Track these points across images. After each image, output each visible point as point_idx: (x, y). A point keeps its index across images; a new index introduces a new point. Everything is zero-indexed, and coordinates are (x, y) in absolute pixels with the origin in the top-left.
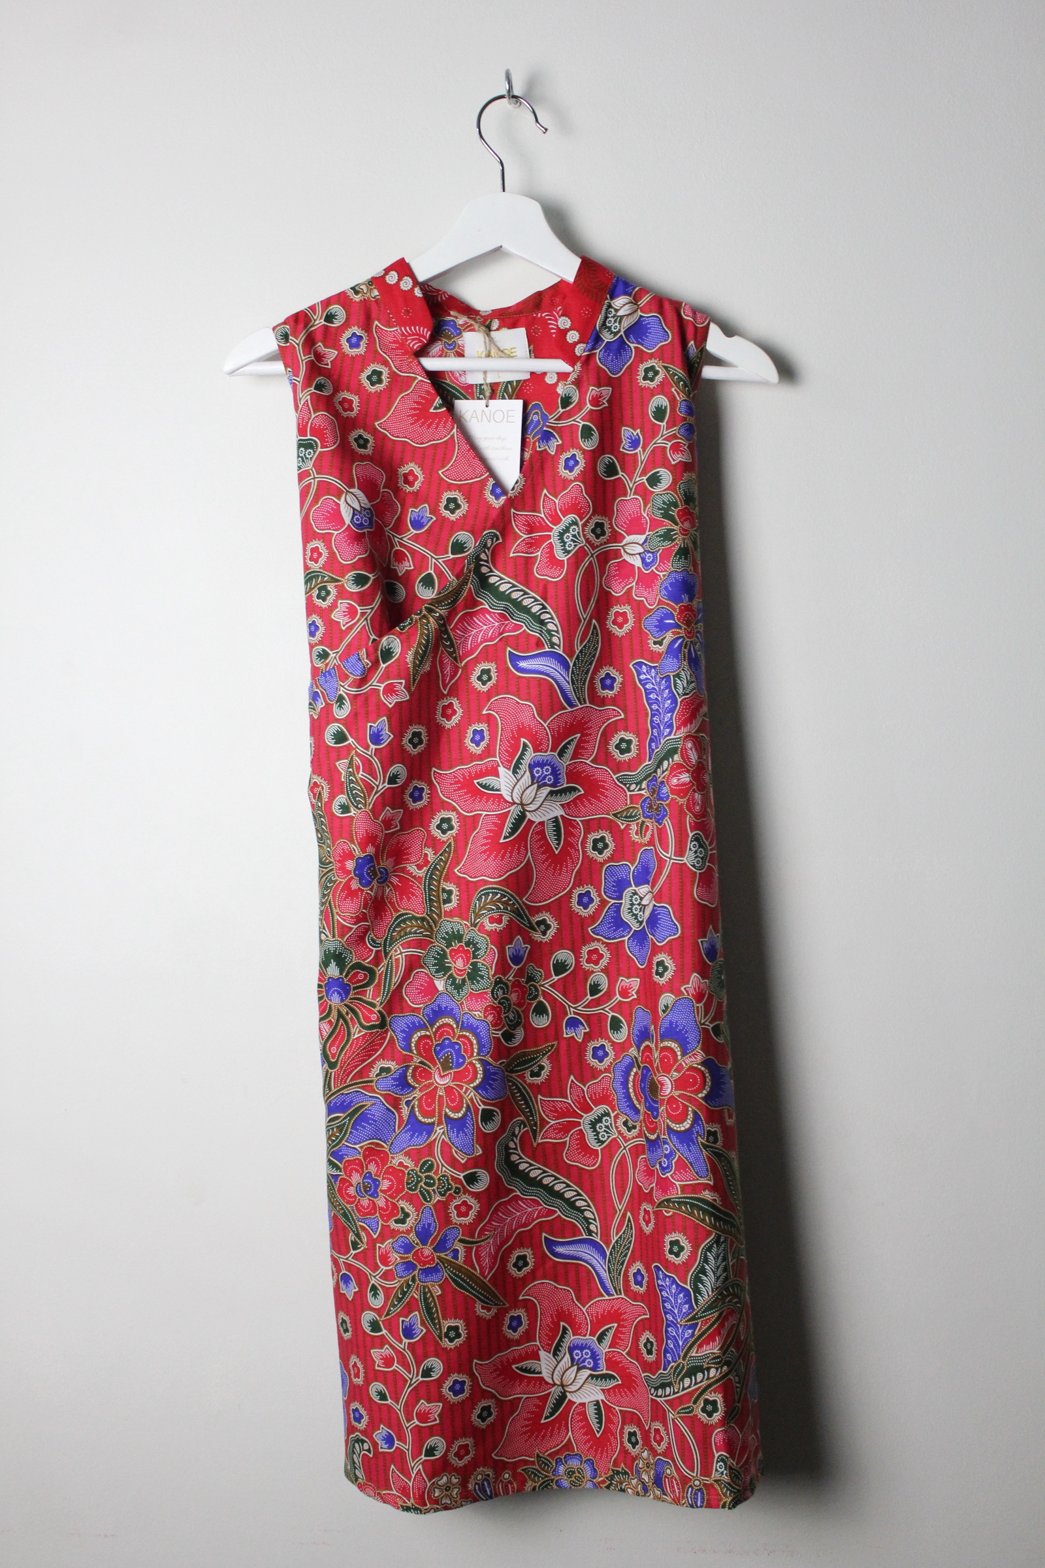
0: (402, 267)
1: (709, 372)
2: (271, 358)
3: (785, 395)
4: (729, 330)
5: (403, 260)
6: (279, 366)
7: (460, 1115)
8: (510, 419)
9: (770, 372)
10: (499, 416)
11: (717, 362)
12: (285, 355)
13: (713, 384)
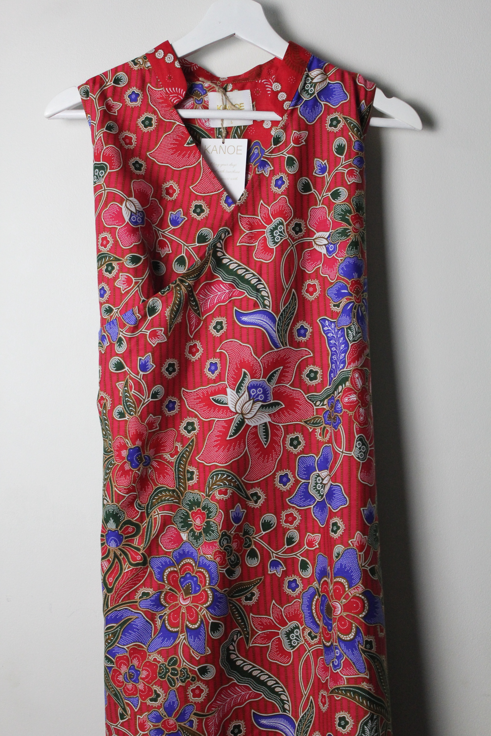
0: (167, 47)
1: (375, 122)
2: (76, 108)
3: (427, 137)
4: (389, 93)
5: (167, 42)
6: (82, 113)
7: (196, 626)
8: (239, 152)
9: (416, 121)
10: (231, 150)
11: (380, 115)
12: (86, 105)
13: (378, 129)
